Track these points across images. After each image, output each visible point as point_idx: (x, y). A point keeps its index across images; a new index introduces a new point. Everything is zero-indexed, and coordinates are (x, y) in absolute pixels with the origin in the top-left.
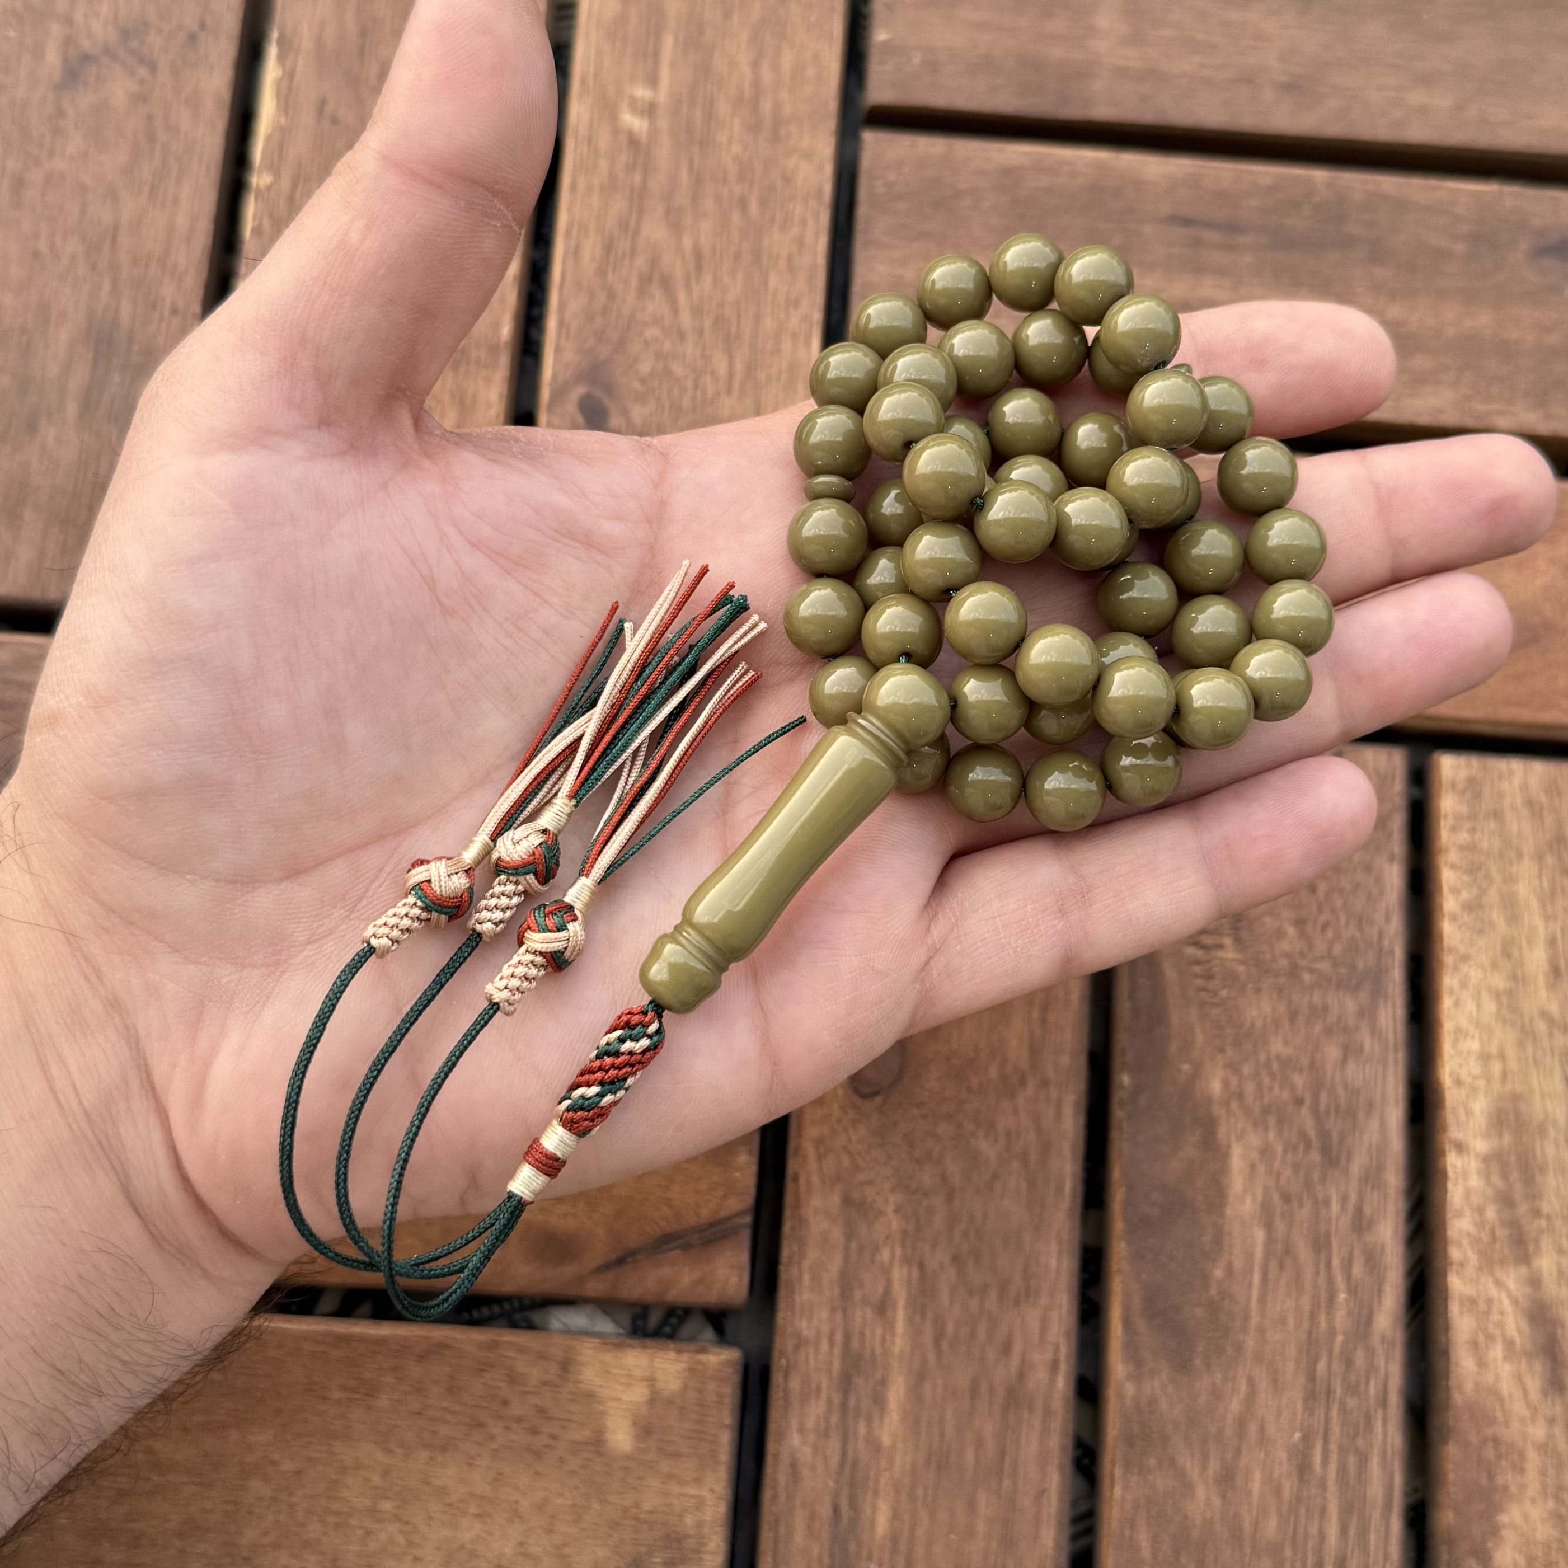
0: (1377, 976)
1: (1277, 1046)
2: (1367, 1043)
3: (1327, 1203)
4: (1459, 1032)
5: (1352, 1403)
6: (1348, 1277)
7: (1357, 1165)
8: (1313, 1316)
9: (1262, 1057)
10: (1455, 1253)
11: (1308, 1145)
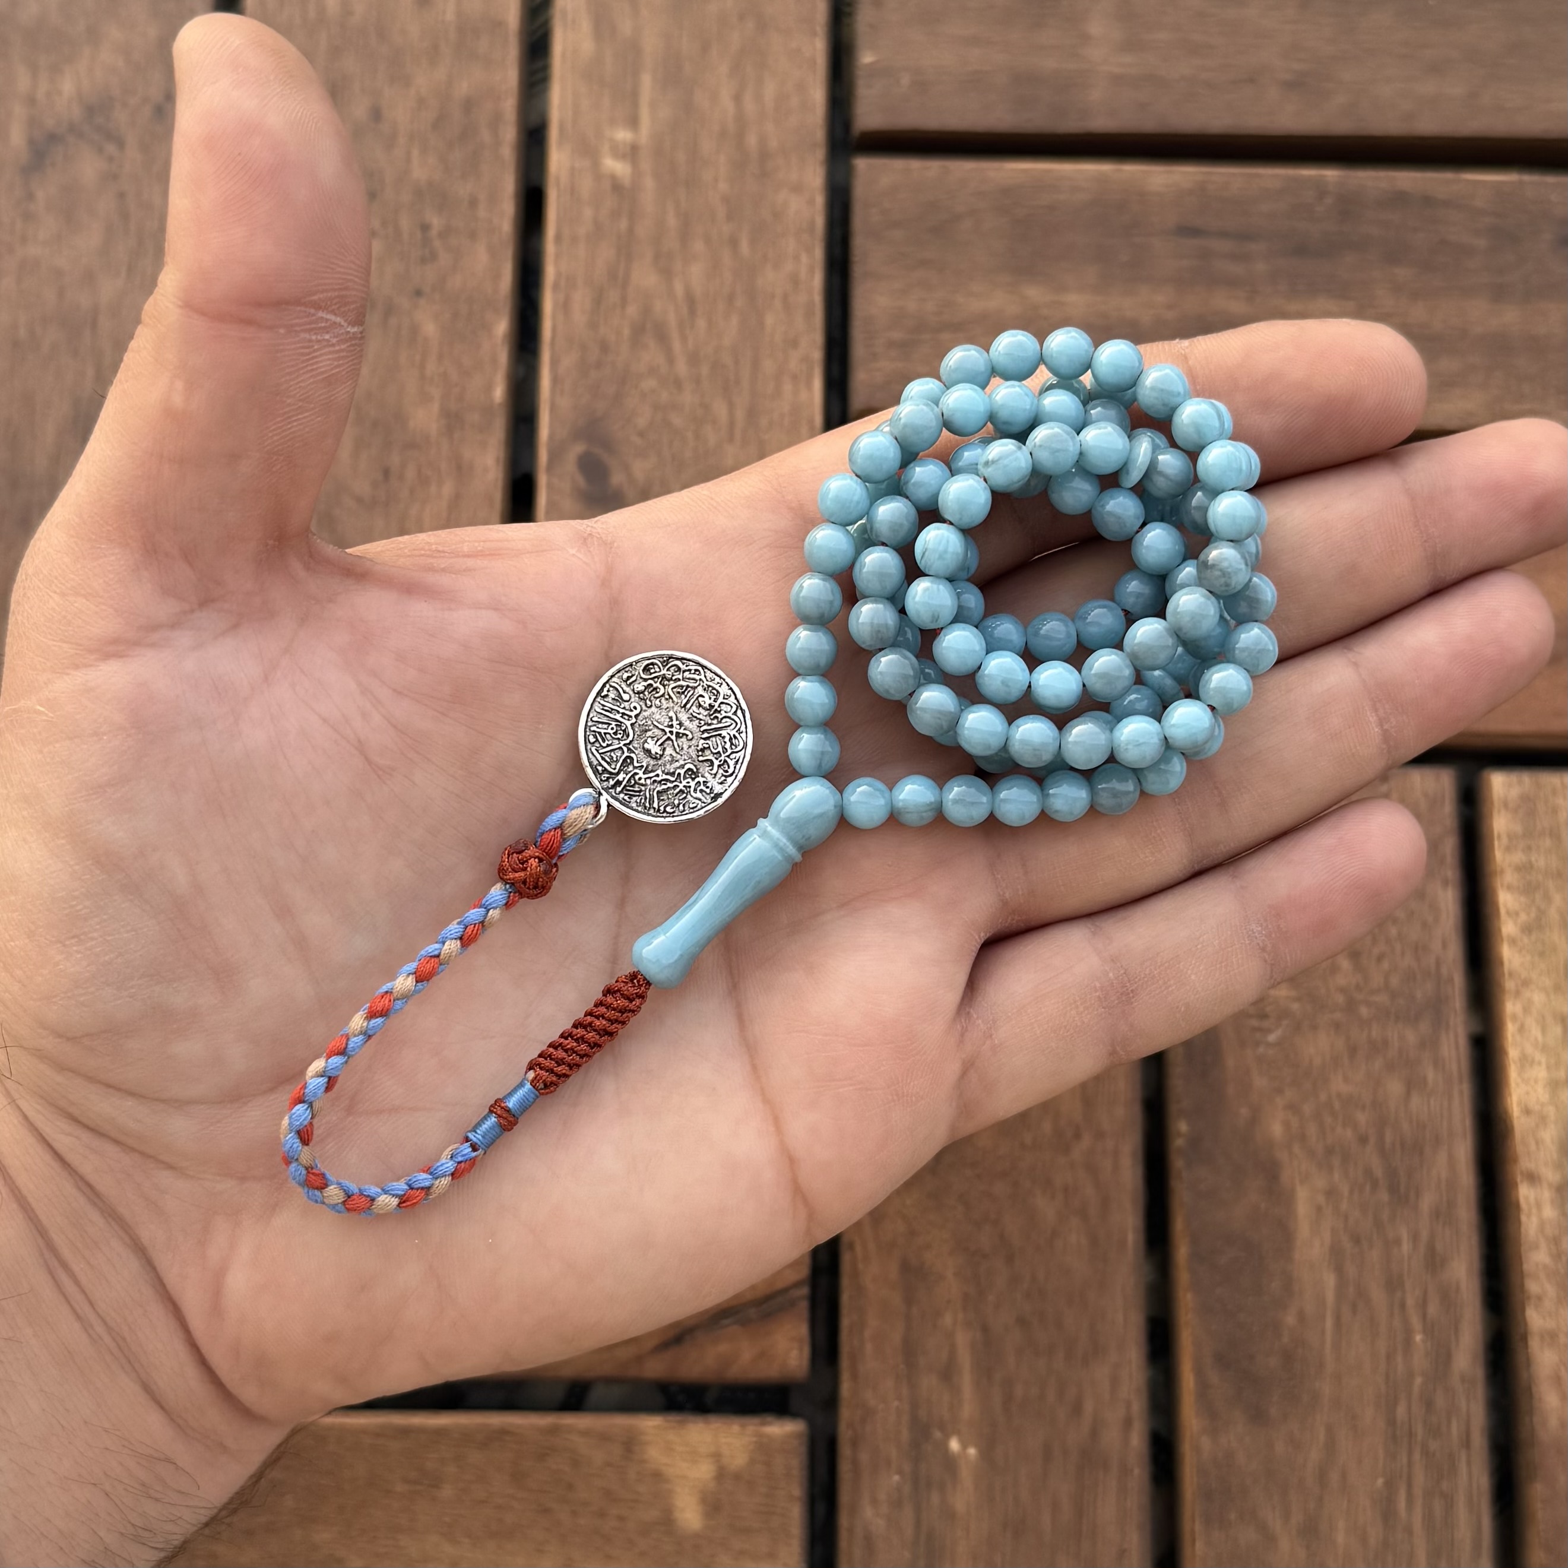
0: (1436, 1006)
1: (1338, 1085)
2: (1431, 1075)
3: (1398, 1242)
4: (1526, 1061)
5: (1434, 1445)
6: (1424, 1316)
7: (1427, 1201)
8: (1390, 1357)
9: (1323, 1097)
10: (1532, 1287)
11: (1375, 1185)
